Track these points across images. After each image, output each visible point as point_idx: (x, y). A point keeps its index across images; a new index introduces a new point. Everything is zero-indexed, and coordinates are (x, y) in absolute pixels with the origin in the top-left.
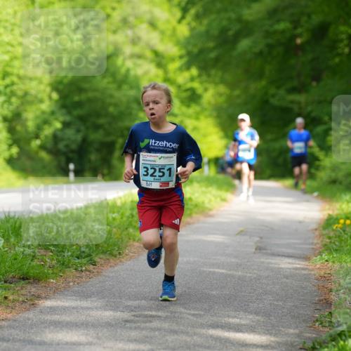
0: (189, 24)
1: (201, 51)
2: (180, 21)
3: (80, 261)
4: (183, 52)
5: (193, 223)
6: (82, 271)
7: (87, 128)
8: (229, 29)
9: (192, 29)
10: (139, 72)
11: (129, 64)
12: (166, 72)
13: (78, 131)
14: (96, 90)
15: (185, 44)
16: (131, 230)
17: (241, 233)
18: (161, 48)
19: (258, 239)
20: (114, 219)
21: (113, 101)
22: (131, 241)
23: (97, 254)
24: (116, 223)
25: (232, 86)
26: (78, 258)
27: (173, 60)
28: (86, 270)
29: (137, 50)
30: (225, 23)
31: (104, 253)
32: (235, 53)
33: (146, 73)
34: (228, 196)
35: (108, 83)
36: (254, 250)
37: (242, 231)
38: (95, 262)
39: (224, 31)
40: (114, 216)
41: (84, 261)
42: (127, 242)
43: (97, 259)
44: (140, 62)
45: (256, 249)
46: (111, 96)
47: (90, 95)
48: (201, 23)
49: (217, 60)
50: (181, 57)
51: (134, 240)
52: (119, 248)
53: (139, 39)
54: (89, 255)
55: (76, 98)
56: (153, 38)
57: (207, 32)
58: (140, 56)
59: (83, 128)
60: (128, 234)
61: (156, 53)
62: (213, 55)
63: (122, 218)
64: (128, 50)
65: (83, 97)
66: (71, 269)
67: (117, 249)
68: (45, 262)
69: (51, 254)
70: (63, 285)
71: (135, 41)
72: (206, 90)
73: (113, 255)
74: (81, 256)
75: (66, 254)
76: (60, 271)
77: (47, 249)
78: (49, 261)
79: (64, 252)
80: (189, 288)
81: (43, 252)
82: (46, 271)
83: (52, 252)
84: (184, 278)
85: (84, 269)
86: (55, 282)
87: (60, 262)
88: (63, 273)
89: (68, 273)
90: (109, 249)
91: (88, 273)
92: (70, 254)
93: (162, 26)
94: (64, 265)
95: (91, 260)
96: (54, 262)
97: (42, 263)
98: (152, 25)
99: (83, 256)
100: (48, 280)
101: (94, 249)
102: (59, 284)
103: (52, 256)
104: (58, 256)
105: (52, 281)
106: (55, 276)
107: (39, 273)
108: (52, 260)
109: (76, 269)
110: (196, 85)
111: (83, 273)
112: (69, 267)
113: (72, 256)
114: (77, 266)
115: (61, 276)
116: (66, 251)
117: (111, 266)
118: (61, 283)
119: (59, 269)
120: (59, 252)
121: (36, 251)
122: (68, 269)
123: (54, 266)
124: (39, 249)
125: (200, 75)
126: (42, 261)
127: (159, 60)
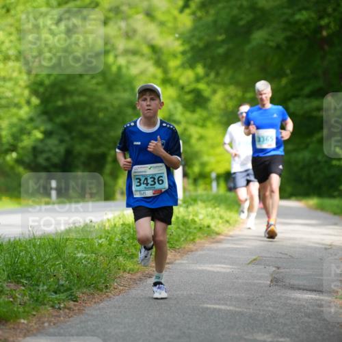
0: (193, 13)
1: (208, 46)
2: (182, 11)
3: (58, 296)
4: (187, 47)
5: (197, 250)
6: (60, 308)
7: (72, 139)
8: (241, 19)
9: (197, 20)
10: (134, 71)
11: (122, 61)
12: (165, 71)
13: (62, 141)
14: (82, 94)
16: (121, 259)
17: (254, 262)
18: (160, 41)
19: (274, 269)
20: (101, 245)
21: (103, 105)
22: (121, 271)
23: (79, 288)
24: (103, 251)
26: (56, 293)
27: (175, 56)
28: (65, 308)
29: (131, 45)
30: (235, 12)
31: (87, 286)
32: (248, 48)
33: (142, 73)
35: (98, 84)
36: (269, 282)
37: (255, 260)
38: (76, 297)
39: (234, 21)
40: (100, 242)
41: (62, 296)
42: (116, 272)
43: (79, 294)
44: (135, 59)
45: (271, 281)
46: (101, 100)
47: (76, 99)
48: (207, 12)
49: (226, 56)
50: (184, 53)
51: (125, 271)
52: (105, 280)
53: (135, 31)
54: (69, 289)
55: (60, 103)
56: (151, 31)
57: (215, 22)
58: (135, 53)
59: (67, 138)
60: (117, 263)
61: (154, 49)
62: (221, 51)
63: (110, 244)
64: (121, 45)
65: (68, 101)
66: (47, 306)
67: (103, 281)
68: (15, 298)
69: (23, 288)
70: (35, 327)
71: (129, 35)
72: (214, 92)
73: (98, 289)
74: (60, 291)
75: (41, 288)
76: (33, 309)
77: (18, 282)
78: (19, 296)
79: (38, 286)
80: (189, 328)
81: (12, 286)
82: (15, 309)
83: (24, 286)
84: (184, 316)
85: (62, 306)
86: (26, 322)
87: (33, 297)
88: (37, 311)
89: (43, 312)
90: (94, 282)
91: (67, 311)
92: (45, 287)
93: (160, 16)
94: (38, 301)
95: (71, 295)
96: (26, 298)
97: (11, 299)
98: (150, 14)
99: (62, 291)
100: (18, 321)
101: (76, 281)
102: (31, 324)
103: (24, 290)
104: (30, 290)
105: (22, 321)
106: (27, 315)
107: (7, 312)
108: (24, 295)
109: (53, 307)
110: (202, 86)
111: (61, 311)
112: (44, 304)
113: (48, 290)
114: (54, 303)
115: (34, 315)
116: (41, 285)
117: (95, 302)
118: (34, 324)
119: (32, 306)
120: (33, 286)
121: (5, 285)
122: (43, 307)
123: (25, 303)
124: (8, 282)
125: (207, 75)
126: (12, 297)
127: (158, 57)
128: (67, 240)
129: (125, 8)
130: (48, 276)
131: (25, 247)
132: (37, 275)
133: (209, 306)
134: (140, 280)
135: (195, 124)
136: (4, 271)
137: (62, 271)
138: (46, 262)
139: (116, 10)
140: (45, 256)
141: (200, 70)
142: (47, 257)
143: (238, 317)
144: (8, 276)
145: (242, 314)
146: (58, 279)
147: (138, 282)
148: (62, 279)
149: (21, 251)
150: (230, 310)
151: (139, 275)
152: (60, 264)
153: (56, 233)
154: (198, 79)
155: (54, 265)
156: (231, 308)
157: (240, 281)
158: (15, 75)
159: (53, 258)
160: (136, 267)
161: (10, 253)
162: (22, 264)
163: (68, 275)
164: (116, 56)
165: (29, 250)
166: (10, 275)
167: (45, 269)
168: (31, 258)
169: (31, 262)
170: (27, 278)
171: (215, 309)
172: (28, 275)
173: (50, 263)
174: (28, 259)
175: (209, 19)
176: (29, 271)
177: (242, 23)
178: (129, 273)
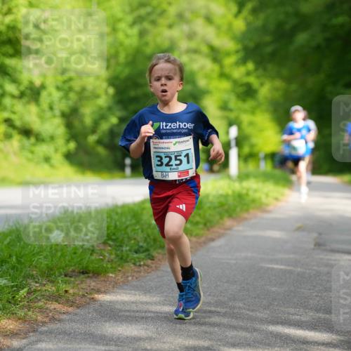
0: (245, 18)
1: (258, 46)
2: (236, 16)
3: (138, 255)
4: (239, 47)
5: (250, 219)
6: (140, 266)
8: (286, 23)
9: (248, 24)
10: (195, 67)
11: (185, 59)
12: (222, 66)
15: (241, 39)
17: (299, 229)
18: (217, 42)
19: (317, 235)
23: (155, 249)
25: (288, 80)
26: (136, 252)
27: (228, 54)
28: (144, 265)
29: (193, 45)
30: (281, 17)
31: (161, 248)
33: (202, 68)
34: (286, 191)
36: (312, 246)
37: (300, 227)
38: (153, 257)
39: (280, 25)
41: (142, 256)
43: (154, 254)
44: (195, 56)
45: (315, 245)
48: (257, 18)
49: (273, 55)
50: (237, 52)
53: (195, 34)
54: (147, 250)
55: (133, 94)
56: (209, 33)
58: (196, 51)
61: (212, 48)
62: (269, 49)
64: (184, 45)
65: (139, 92)
66: (130, 264)
68: (104, 256)
69: (109, 248)
70: (122, 280)
71: (191, 36)
72: (262, 85)
74: (140, 251)
75: (124, 249)
76: (119, 265)
77: (106, 244)
78: (107, 255)
79: (122, 247)
80: (247, 284)
81: (102, 246)
82: (105, 265)
83: (110, 246)
85: (142, 263)
86: (113, 276)
87: (118, 256)
88: (122, 267)
89: (127, 268)
91: (146, 267)
92: (128, 248)
93: (218, 20)
94: (123, 259)
95: (149, 255)
96: (113, 257)
97: (101, 257)
98: (209, 19)
99: (142, 251)
100: (108, 275)
101: (152, 243)
102: (117, 278)
103: (110, 250)
104: (116, 250)
105: (111, 275)
106: (114, 270)
107: (98, 267)
108: (111, 254)
109: (134, 264)
110: (252, 80)
111: (142, 268)
112: (128, 262)
113: (130, 250)
114: (135, 261)
115: (120, 270)
116: (125, 246)
118: (120, 277)
119: (118, 263)
120: (118, 246)
122: (127, 264)
123: (112, 261)
125: (256, 69)
126: (101, 255)
127: (215, 54)
129: (188, 15)
130: (130, 239)
132: (121, 238)
133: (263, 265)
134: (205, 243)
135: (245, 111)
137: (141, 235)
138: (127, 227)
139: (181, 17)
140: (126, 221)
141: (250, 66)
142: (128, 223)
143: (288, 275)
145: (291, 272)
146: (138, 242)
147: (203, 245)
148: (141, 241)
151: (203, 239)
152: (138, 229)
153: (134, 204)
154: (248, 74)
155: (134, 230)
156: (282, 267)
157: (289, 245)
159: (133, 224)
160: (202, 232)
163: (146, 238)
165: (113, 217)
167: (126, 233)
168: (115, 223)
169: (116, 226)
170: (113, 240)
171: (268, 268)
172: (113, 237)
173: (130, 228)
174: (113, 225)
175: (259, 22)
176: (114, 234)
177: (288, 27)
178: (195, 236)
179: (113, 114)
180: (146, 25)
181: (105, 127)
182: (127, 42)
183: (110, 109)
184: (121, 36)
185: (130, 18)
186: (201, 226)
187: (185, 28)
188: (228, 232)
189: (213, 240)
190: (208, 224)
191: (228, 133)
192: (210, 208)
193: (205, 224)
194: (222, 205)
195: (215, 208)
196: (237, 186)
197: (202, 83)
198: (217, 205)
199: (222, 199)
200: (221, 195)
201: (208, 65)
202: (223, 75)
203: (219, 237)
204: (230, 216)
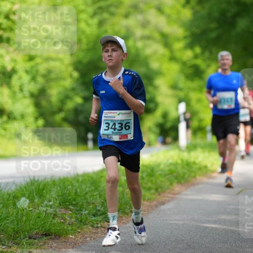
0: (193, 8)
1: (204, 32)
3: (96, 218)
4: (188, 33)
5: (197, 184)
6: (98, 227)
8: (228, 11)
9: (195, 13)
10: (148, 51)
11: (140, 44)
12: (172, 51)
15: (188, 26)
18: (167, 29)
26: (94, 216)
27: (178, 40)
28: (101, 227)
29: (146, 32)
30: (224, 6)
32: (234, 33)
33: (155, 52)
37: (241, 191)
39: (223, 13)
41: (99, 218)
44: (149, 42)
48: (203, 7)
50: (185, 37)
51: (145, 200)
54: (104, 213)
56: (160, 21)
57: (209, 14)
58: (148, 38)
62: (213, 35)
64: (139, 32)
66: (88, 226)
67: (128, 208)
68: (65, 220)
69: (70, 212)
70: (81, 241)
71: (145, 25)
72: (208, 66)
73: (125, 213)
74: (97, 214)
75: (83, 213)
76: (79, 227)
77: (67, 208)
78: (68, 219)
79: (81, 211)
80: (193, 242)
81: (63, 211)
82: (66, 228)
83: (71, 211)
84: (189, 233)
85: (99, 225)
86: (73, 237)
87: (78, 219)
88: (81, 229)
89: (85, 230)
90: (122, 208)
91: (103, 229)
92: (87, 212)
93: (167, 10)
94: (82, 222)
95: (105, 218)
96: (73, 220)
97: (62, 221)
98: (160, 10)
99: (99, 214)
100: (68, 236)
102: (77, 239)
103: (71, 214)
104: (76, 214)
105: (71, 236)
106: (74, 232)
107: (60, 230)
108: (71, 217)
109: (92, 226)
110: (199, 62)
111: (99, 229)
112: (86, 224)
113: (89, 214)
114: (93, 223)
115: (79, 232)
116: (84, 210)
117: (123, 223)
118: (79, 239)
119: (78, 226)
120: (78, 211)
121: (57, 210)
122: (86, 226)
123: (73, 223)
124: (60, 208)
125: (203, 53)
126: (63, 219)
127: (166, 40)
128: (101, 177)
129: (141, 6)
130: (88, 203)
131: (71, 182)
132: (80, 203)
133: (208, 225)
134: (156, 206)
135: (194, 90)
136: (56, 200)
137: (99, 200)
138: (86, 194)
139: (135, 8)
140: (85, 188)
141: (198, 50)
142: (88, 189)
143: (230, 234)
144: (60, 204)
145: (233, 232)
146: (96, 206)
147: (154, 208)
148: (99, 206)
149: (69, 185)
150: (224, 229)
151: (155, 203)
152: (96, 195)
153: (94, 173)
154: (196, 57)
155: (92, 195)
156: (225, 227)
157: (231, 207)
158: (61, 56)
159: (92, 190)
160: (153, 197)
161: (60, 187)
162: (69, 195)
163: (103, 203)
164: (135, 41)
165: (74, 185)
166: (61, 203)
167: (85, 198)
168: (76, 190)
169: (76, 193)
170: (74, 205)
171: (212, 228)
172: (74, 203)
173: (89, 194)
174: (74, 191)
175: (204, 12)
176: (75, 200)
177: (229, 15)
178: (147, 201)
179: (77, 94)
180: (106, 15)
181: (70, 105)
182: (88, 30)
183: (73, 89)
184: (83, 25)
185: (90, 10)
186: (153, 191)
187: (140, 17)
188: (177, 196)
189: (163, 203)
190: (159, 190)
191: (177, 109)
192: (160, 175)
193: (157, 190)
194: (171, 172)
195: (165, 175)
196: (185, 155)
197: (155, 65)
198: (167, 172)
199: (173, 168)
200: (171, 164)
201: (161, 50)
202: (173, 59)
203: (169, 201)
204: (179, 182)
